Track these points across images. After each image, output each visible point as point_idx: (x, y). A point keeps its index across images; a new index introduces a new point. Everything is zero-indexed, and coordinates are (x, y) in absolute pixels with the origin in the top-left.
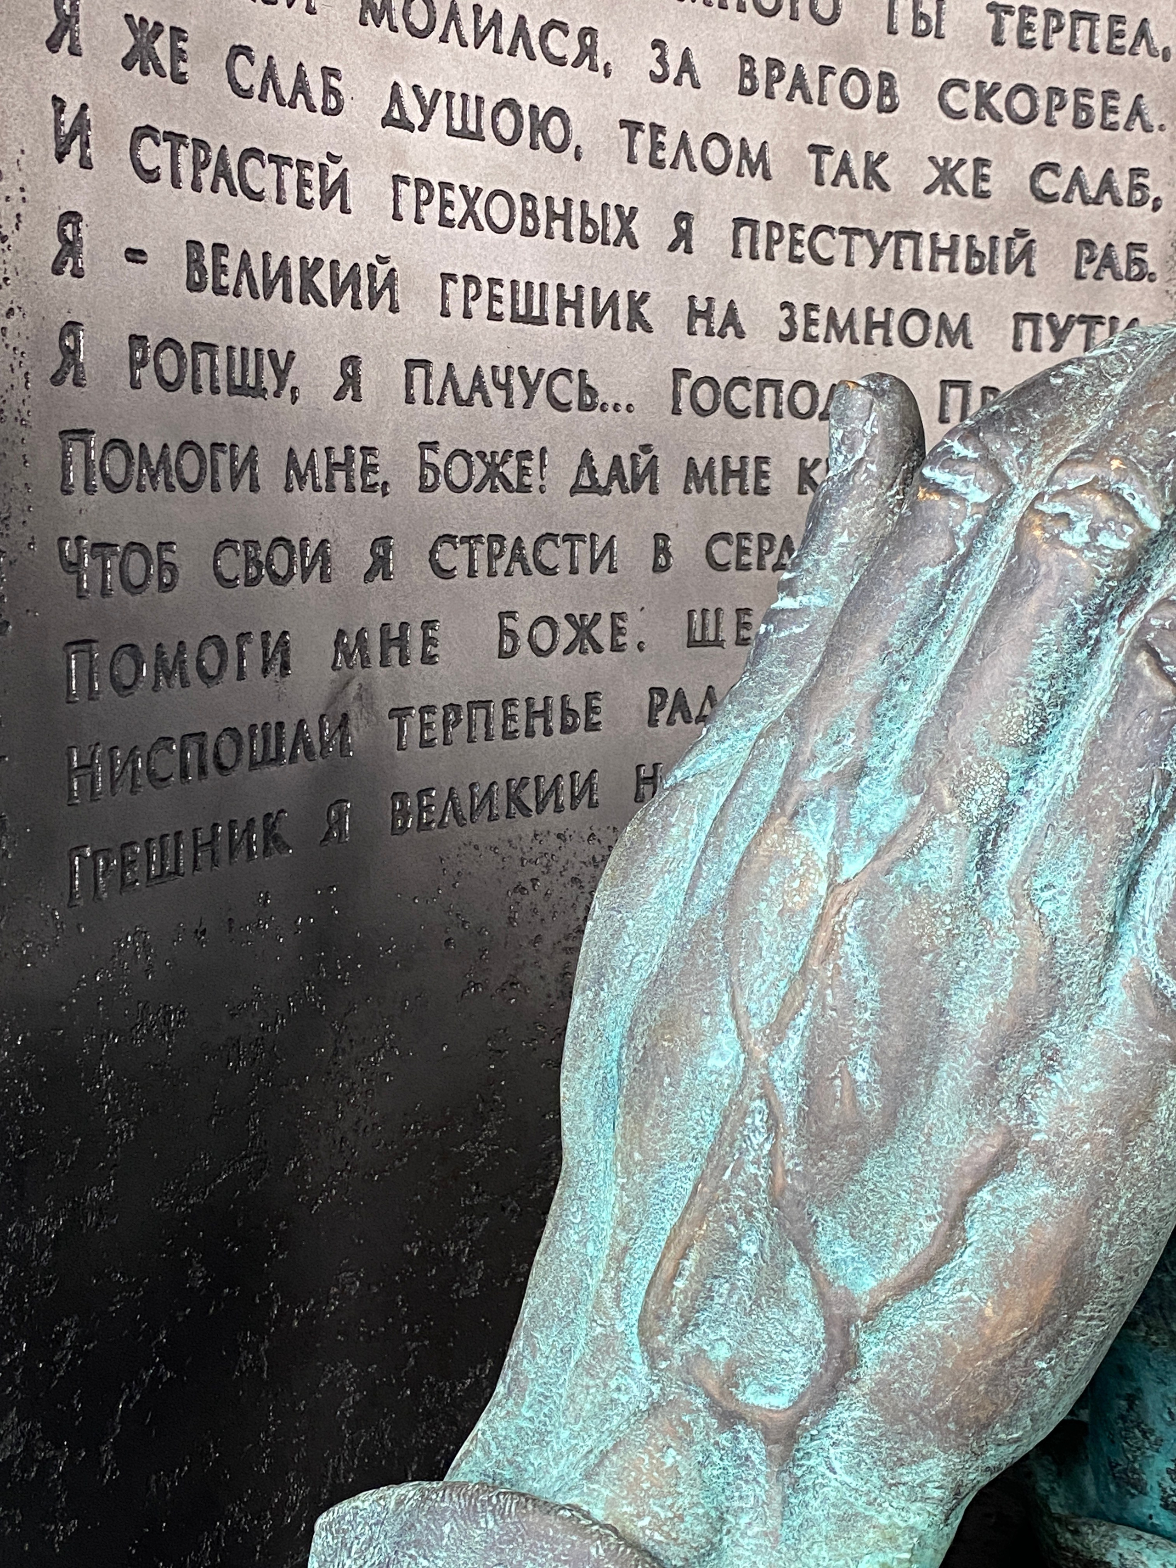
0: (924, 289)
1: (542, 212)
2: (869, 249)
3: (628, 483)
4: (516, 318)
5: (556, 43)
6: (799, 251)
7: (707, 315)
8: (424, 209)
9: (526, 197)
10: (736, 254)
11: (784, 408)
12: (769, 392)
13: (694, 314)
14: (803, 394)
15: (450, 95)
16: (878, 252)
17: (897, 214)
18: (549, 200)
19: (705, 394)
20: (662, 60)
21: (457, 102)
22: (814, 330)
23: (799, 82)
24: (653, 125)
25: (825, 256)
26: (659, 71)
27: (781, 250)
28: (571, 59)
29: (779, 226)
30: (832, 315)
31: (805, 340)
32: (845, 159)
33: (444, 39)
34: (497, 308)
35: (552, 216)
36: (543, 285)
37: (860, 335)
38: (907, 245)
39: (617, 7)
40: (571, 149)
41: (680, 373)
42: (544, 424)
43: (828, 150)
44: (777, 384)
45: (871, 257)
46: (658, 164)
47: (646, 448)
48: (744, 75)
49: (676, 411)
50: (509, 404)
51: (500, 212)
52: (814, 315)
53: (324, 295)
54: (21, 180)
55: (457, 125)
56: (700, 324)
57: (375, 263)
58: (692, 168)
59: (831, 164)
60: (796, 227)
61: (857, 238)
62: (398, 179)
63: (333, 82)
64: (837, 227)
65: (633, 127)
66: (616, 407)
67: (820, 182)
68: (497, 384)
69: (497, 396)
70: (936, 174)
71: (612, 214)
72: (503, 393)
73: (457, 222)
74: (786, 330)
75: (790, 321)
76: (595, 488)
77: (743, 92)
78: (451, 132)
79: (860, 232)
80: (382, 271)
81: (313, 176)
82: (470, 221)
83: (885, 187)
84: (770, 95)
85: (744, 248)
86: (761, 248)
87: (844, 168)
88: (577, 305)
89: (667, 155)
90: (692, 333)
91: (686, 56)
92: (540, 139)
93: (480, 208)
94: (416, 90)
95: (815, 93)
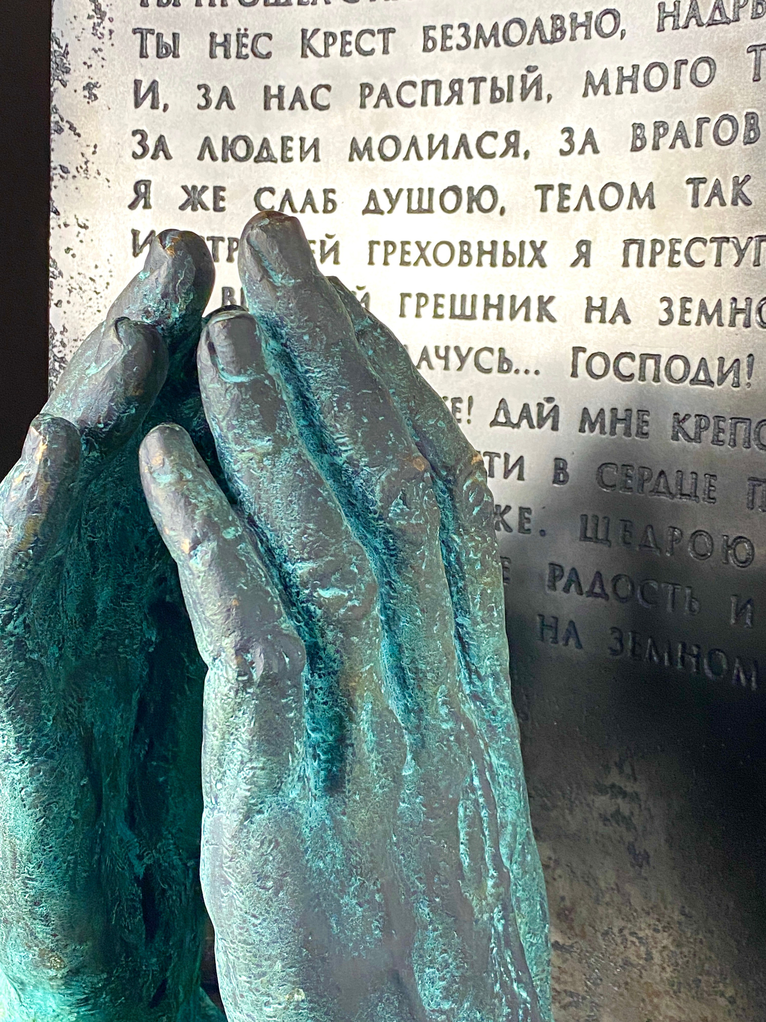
1: (474, 251)
2: (734, 253)
3: (535, 423)
4: (453, 316)
5: (488, 145)
6: (677, 258)
7: (602, 309)
8: (390, 258)
9: (463, 243)
10: (626, 264)
11: (662, 373)
12: (650, 363)
13: (590, 308)
14: (678, 365)
15: (410, 191)
16: (741, 253)
17: (757, 222)
18: (480, 243)
19: (598, 365)
20: (569, 140)
21: (415, 195)
22: (687, 317)
23: (681, 134)
24: (560, 185)
25: (698, 260)
26: (567, 147)
27: (663, 259)
28: (499, 153)
29: (661, 242)
30: (703, 306)
31: (680, 324)
32: (717, 185)
33: (406, 158)
34: (440, 311)
35: (482, 252)
36: (474, 297)
37: (726, 319)
39: (535, 112)
40: (497, 209)
41: (577, 350)
42: (472, 381)
43: (703, 180)
44: (657, 358)
45: (736, 258)
46: (562, 209)
47: (549, 400)
48: (636, 137)
49: (574, 374)
50: (446, 368)
51: (444, 253)
52: (688, 305)
54: (110, 267)
55: (415, 206)
56: (596, 315)
58: (591, 208)
59: (705, 191)
60: (674, 241)
61: (725, 244)
62: (372, 243)
63: (331, 196)
64: (708, 238)
65: (545, 188)
66: (527, 372)
67: (695, 205)
68: (438, 356)
69: (438, 364)
71: (528, 248)
72: (443, 362)
73: (413, 263)
74: (665, 317)
75: (668, 310)
76: (508, 423)
77: (634, 149)
78: (409, 211)
79: (727, 240)
82: (422, 261)
83: (748, 202)
84: (656, 147)
85: (633, 259)
86: (646, 259)
87: (717, 191)
88: (499, 307)
89: (572, 203)
90: (588, 322)
91: (590, 133)
92: (474, 206)
93: (429, 253)
94: (386, 191)
95: (693, 140)
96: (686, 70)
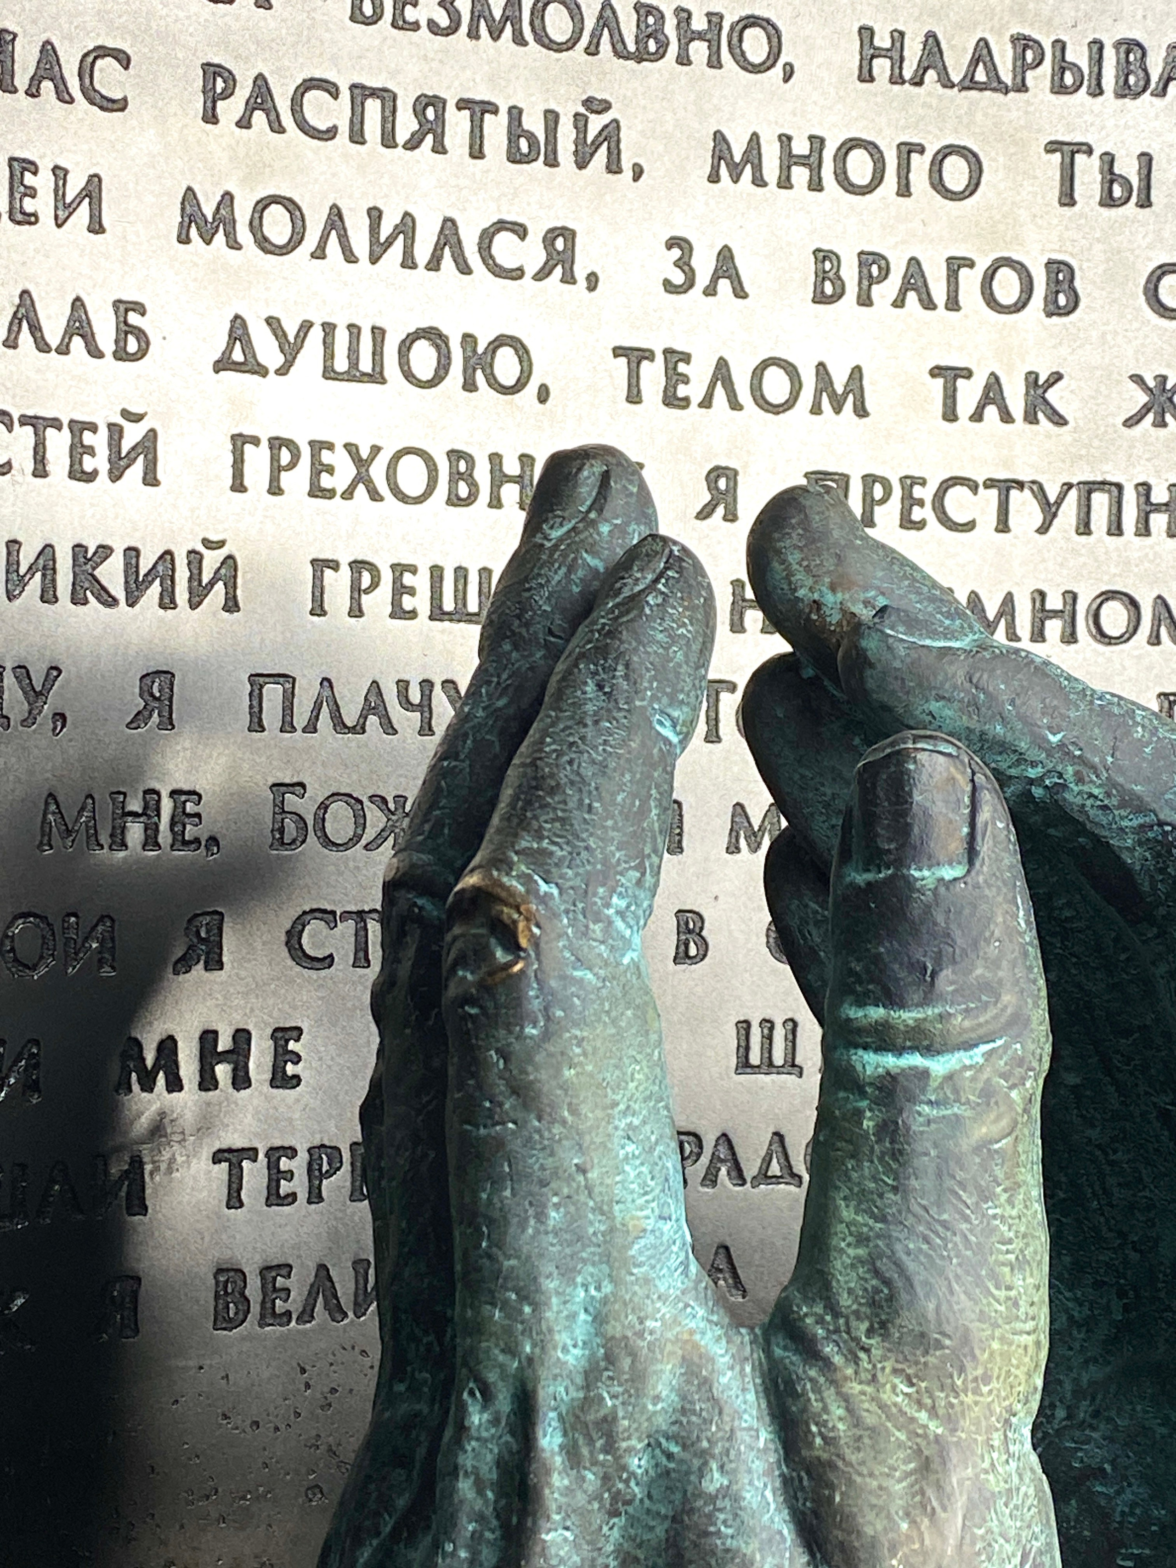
0: (1127, 563)
1: (482, 475)
2: (1035, 509)
4: (438, 614)
5: (507, 249)
6: (917, 514)
8: (285, 477)
9: (455, 455)
13: (740, 603)
15: (329, 327)
16: (1049, 509)
17: (1081, 457)
18: (495, 458)
20: (684, 264)
21: (341, 337)
23: (916, 282)
24: (668, 352)
25: (959, 517)
26: (678, 278)
27: (888, 514)
28: (530, 271)
29: (884, 482)
30: (975, 602)
32: (993, 383)
33: (319, 253)
34: (408, 603)
35: (500, 478)
36: (484, 571)
37: (1024, 630)
38: (1100, 501)
39: (608, 197)
40: (532, 389)
41: (718, 686)
43: (964, 373)
45: (1038, 518)
46: (675, 402)
48: (821, 277)
49: (712, 737)
50: (425, 731)
51: (411, 476)
53: (113, 592)
55: (341, 364)
56: (752, 618)
57: (200, 548)
58: (735, 406)
59: (970, 392)
60: (910, 482)
61: (1014, 493)
62: (239, 440)
63: (133, 318)
64: (980, 480)
65: (635, 356)
67: (950, 416)
68: (406, 703)
69: (406, 720)
70: (1143, 398)
72: (415, 717)
73: (339, 492)
77: (820, 298)
78: (329, 373)
79: (1019, 484)
80: (211, 560)
81: (99, 441)
82: (361, 489)
83: (1059, 420)
84: (865, 300)
87: (993, 395)
89: (695, 390)
90: (737, 630)
91: (726, 254)
92: (480, 377)
93: (378, 471)
94: (273, 323)
95: (939, 293)
96: (920, 165)
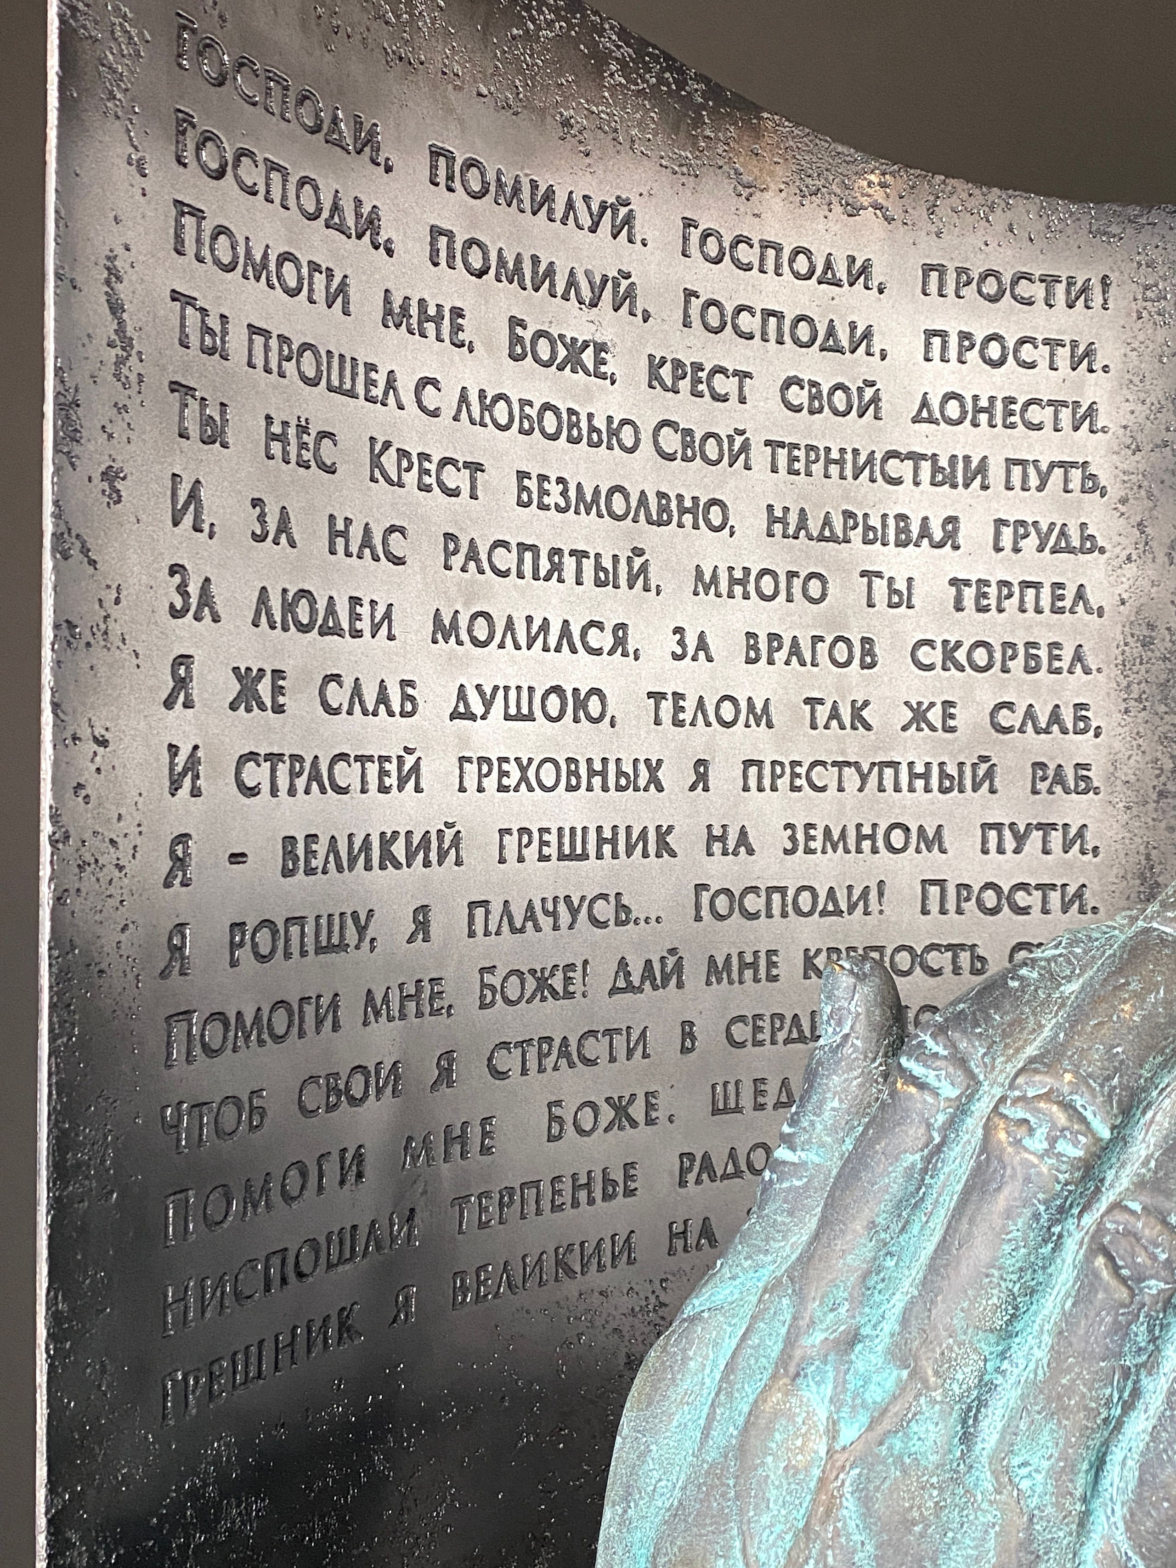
0: (905, 807)
1: (583, 771)
2: (857, 777)
3: (659, 981)
4: (562, 857)
5: (594, 638)
6: (798, 782)
7: (723, 839)
8: (485, 781)
9: (569, 760)
10: (746, 789)
11: (790, 909)
12: (776, 897)
13: (711, 839)
14: (805, 896)
15: (507, 689)
16: (864, 778)
17: (880, 748)
18: (589, 761)
19: (722, 903)
20: (681, 643)
21: (513, 694)
22: (812, 845)
23: (795, 649)
24: (674, 694)
25: (820, 784)
26: (679, 651)
27: (783, 783)
28: (606, 650)
29: (781, 764)
30: (827, 831)
31: (805, 853)
32: (835, 707)
33: (501, 646)
34: (546, 851)
35: (592, 773)
36: (584, 829)
37: (852, 847)
38: (889, 772)
39: (644, 606)
40: (607, 719)
41: (701, 887)
42: (585, 941)
43: (820, 701)
44: (783, 891)
45: (858, 783)
46: (678, 723)
47: (673, 951)
48: (749, 647)
49: (698, 918)
50: (556, 928)
51: (548, 775)
52: (812, 832)
53: (400, 860)
54: (138, 817)
55: (513, 711)
56: (717, 847)
57: (443, 828)
58: (708, 724)
59: (822, 713)
60: (794, 764)
61: (846, 769)
62: (462, 760)
63: (410, 691)
64: (829, 762)
65: (657, 696)
66: (647, 920)
67: (814, 727)
68: (546, 913)
69: (546, 922)
70: (910, 715)
71: (642, 767)
72: (551, 920)
73: (512, 788)
74: (789, 846)
75: (793, 839)
76: (630, 988)
77: (749, 661)
78: (507, 717)
79: (848, 764)
80: (449, 834)
81: (391, 767)
82: (523, 785)
83: (868, 727)
84: (771, 662)
85: (753, 783)
86: (767, 782)
87: (835, 714)
88: (613, 842)
89: (687, 716)
90: (710, 854)
91: (702, 637)
92: (581, 714)
93: (531, 773)
94: (478, 687)
95: (808, 658)
96: (797, 583)
